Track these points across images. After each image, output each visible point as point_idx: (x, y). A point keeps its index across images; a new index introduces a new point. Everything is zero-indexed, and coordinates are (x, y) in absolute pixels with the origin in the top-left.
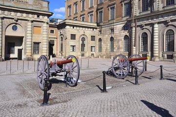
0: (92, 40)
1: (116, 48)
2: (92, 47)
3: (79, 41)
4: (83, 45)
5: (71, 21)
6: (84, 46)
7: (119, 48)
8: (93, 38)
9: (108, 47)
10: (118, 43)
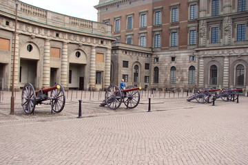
0: (146, 69)
1: (179, 80)
2: (146, 77)
3: (132, 70)
4: (136, 75)
5: (124, 45)
6: (138, 76)
7: (182, 80)
8: (147, 66)
9: (169, 77)
10: (181, 73)
